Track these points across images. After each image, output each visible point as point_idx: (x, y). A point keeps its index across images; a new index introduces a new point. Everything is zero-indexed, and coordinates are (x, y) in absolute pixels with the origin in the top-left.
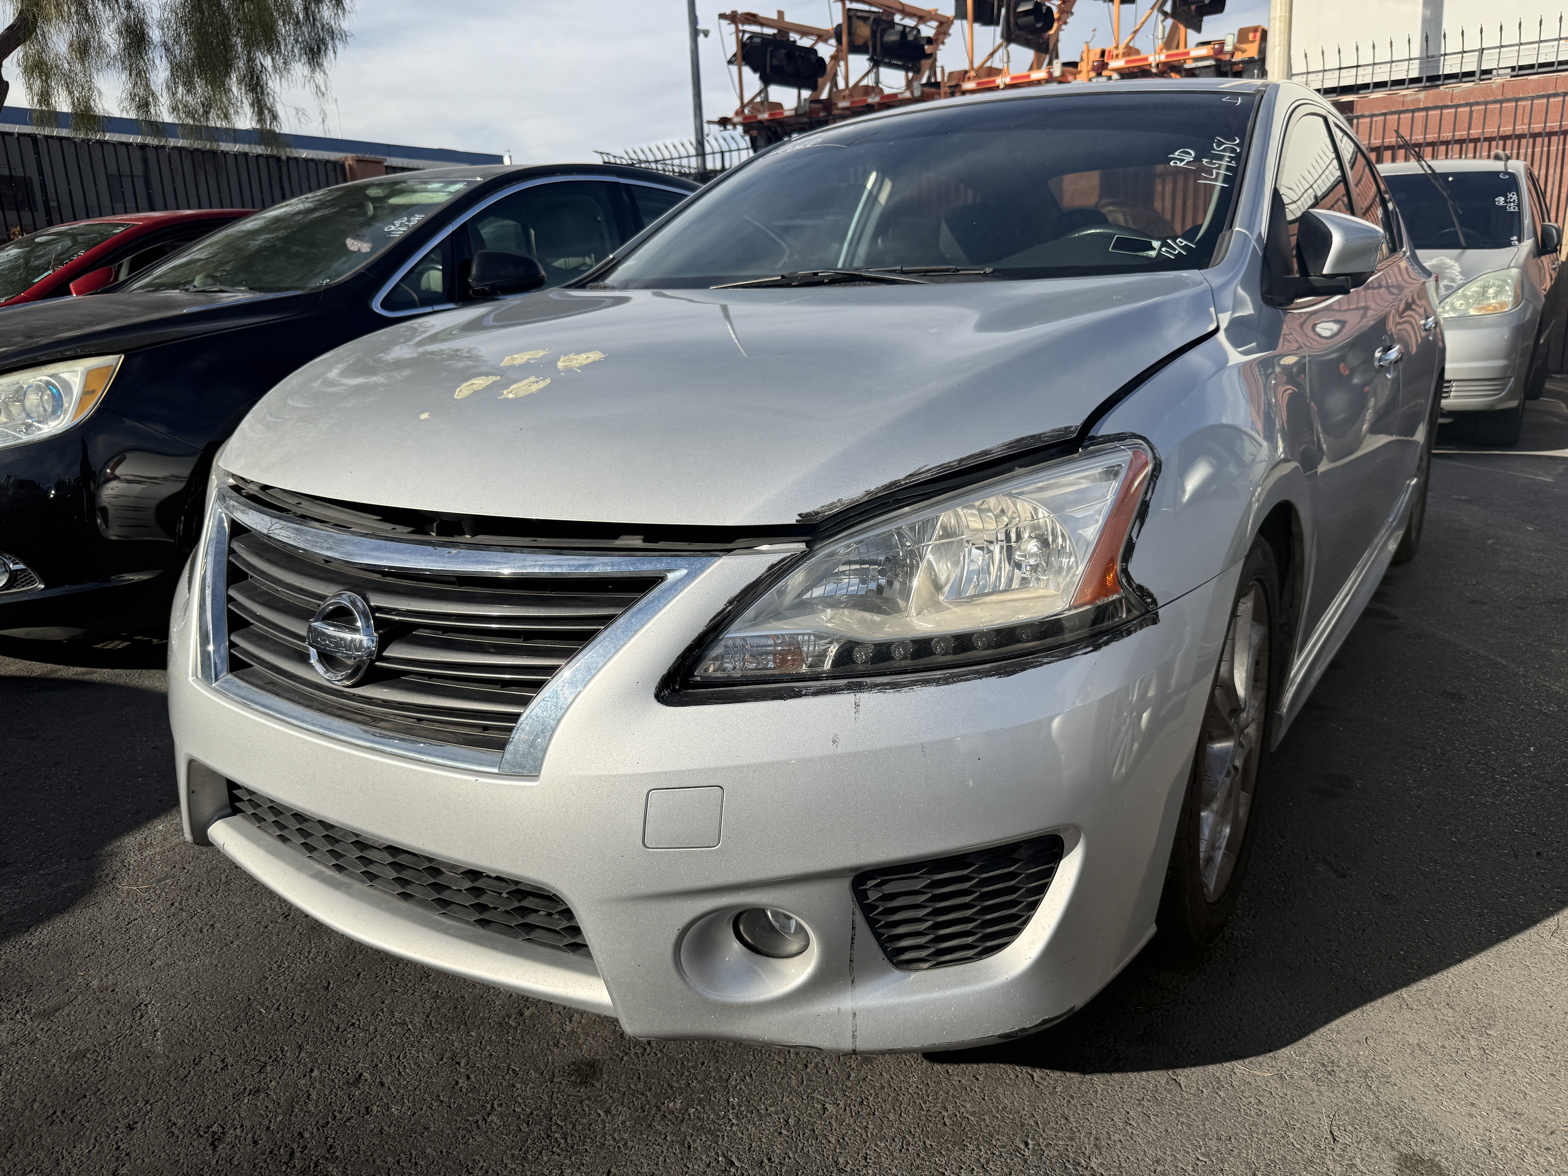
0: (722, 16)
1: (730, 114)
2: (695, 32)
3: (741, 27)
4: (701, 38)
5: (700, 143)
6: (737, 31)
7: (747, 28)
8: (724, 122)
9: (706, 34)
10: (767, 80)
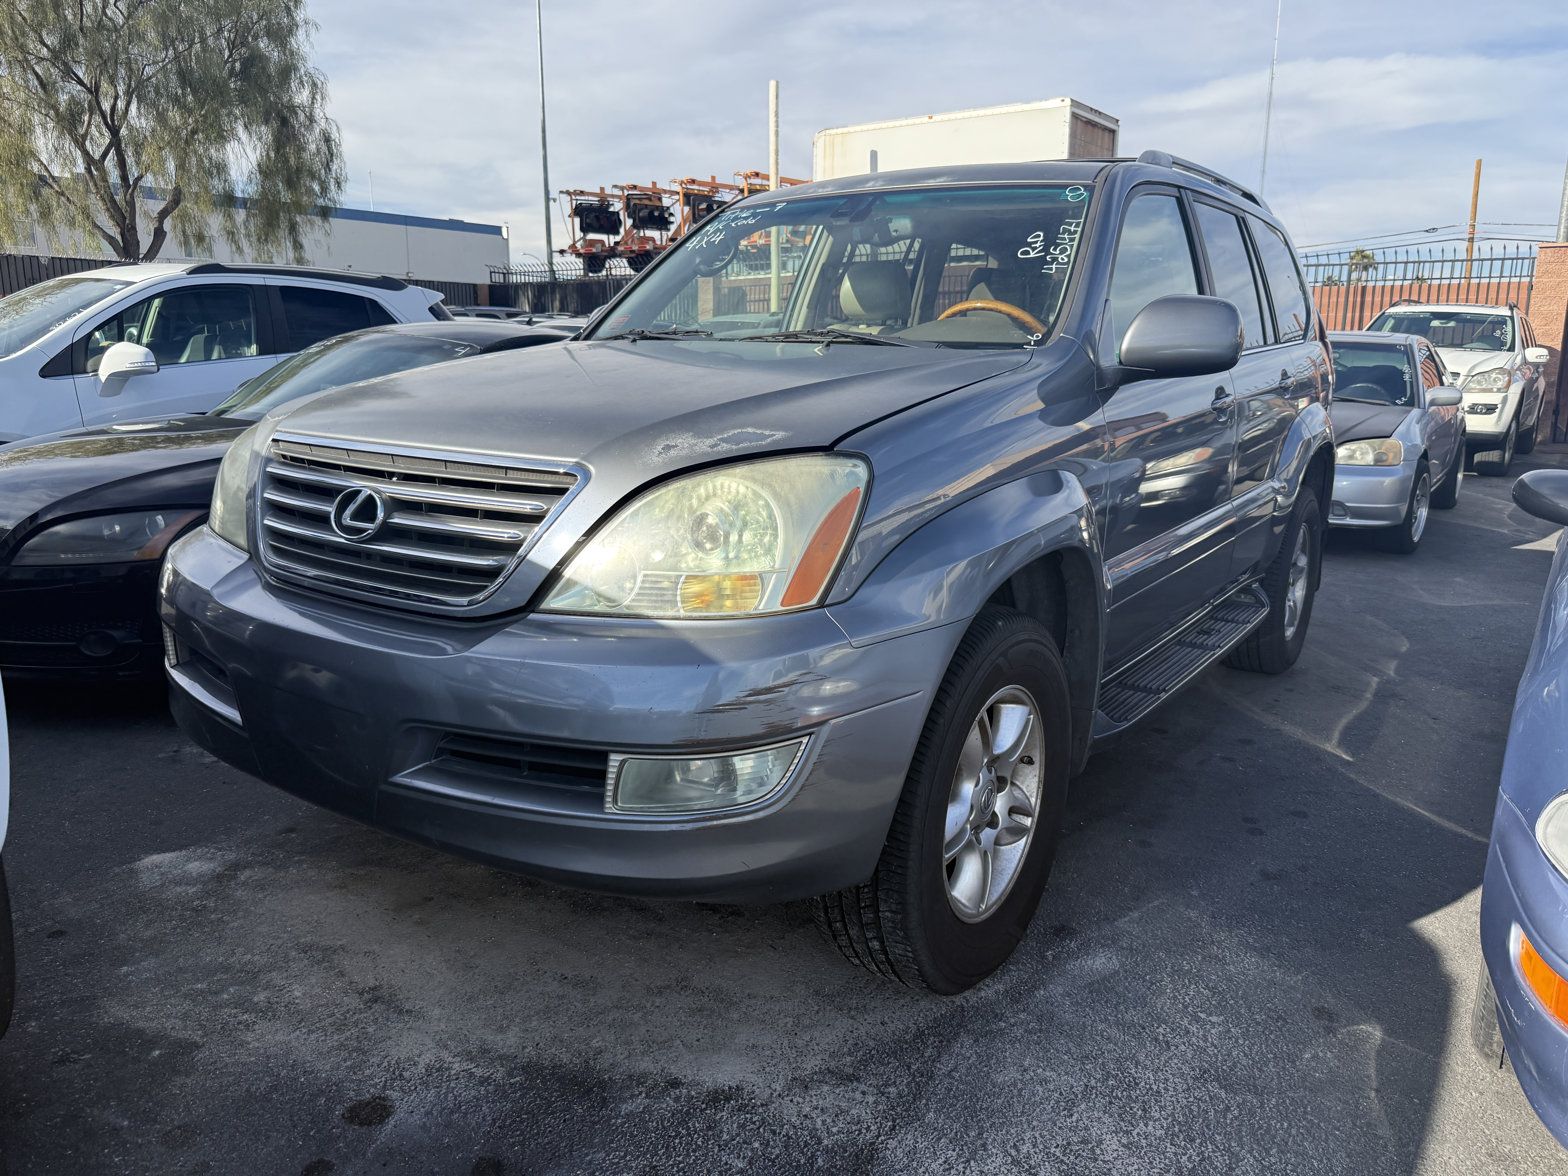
0: (561, 192)
1: (566, 248)
2: (547, 199)
3: (574, 197)
4: (551, 203)
5: (551, 263)
6: (571, 199)
7: (578, 197)
8: (562, 252)
9: (555, 200)
10: (585, 229)
